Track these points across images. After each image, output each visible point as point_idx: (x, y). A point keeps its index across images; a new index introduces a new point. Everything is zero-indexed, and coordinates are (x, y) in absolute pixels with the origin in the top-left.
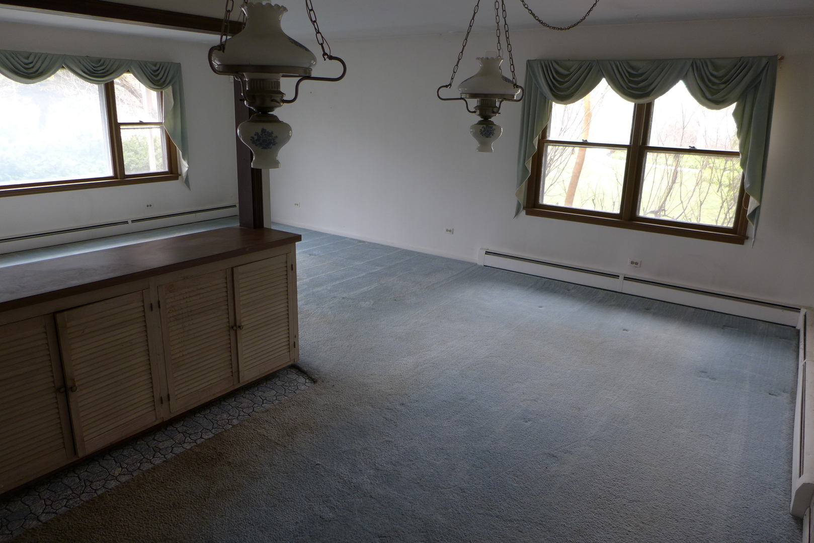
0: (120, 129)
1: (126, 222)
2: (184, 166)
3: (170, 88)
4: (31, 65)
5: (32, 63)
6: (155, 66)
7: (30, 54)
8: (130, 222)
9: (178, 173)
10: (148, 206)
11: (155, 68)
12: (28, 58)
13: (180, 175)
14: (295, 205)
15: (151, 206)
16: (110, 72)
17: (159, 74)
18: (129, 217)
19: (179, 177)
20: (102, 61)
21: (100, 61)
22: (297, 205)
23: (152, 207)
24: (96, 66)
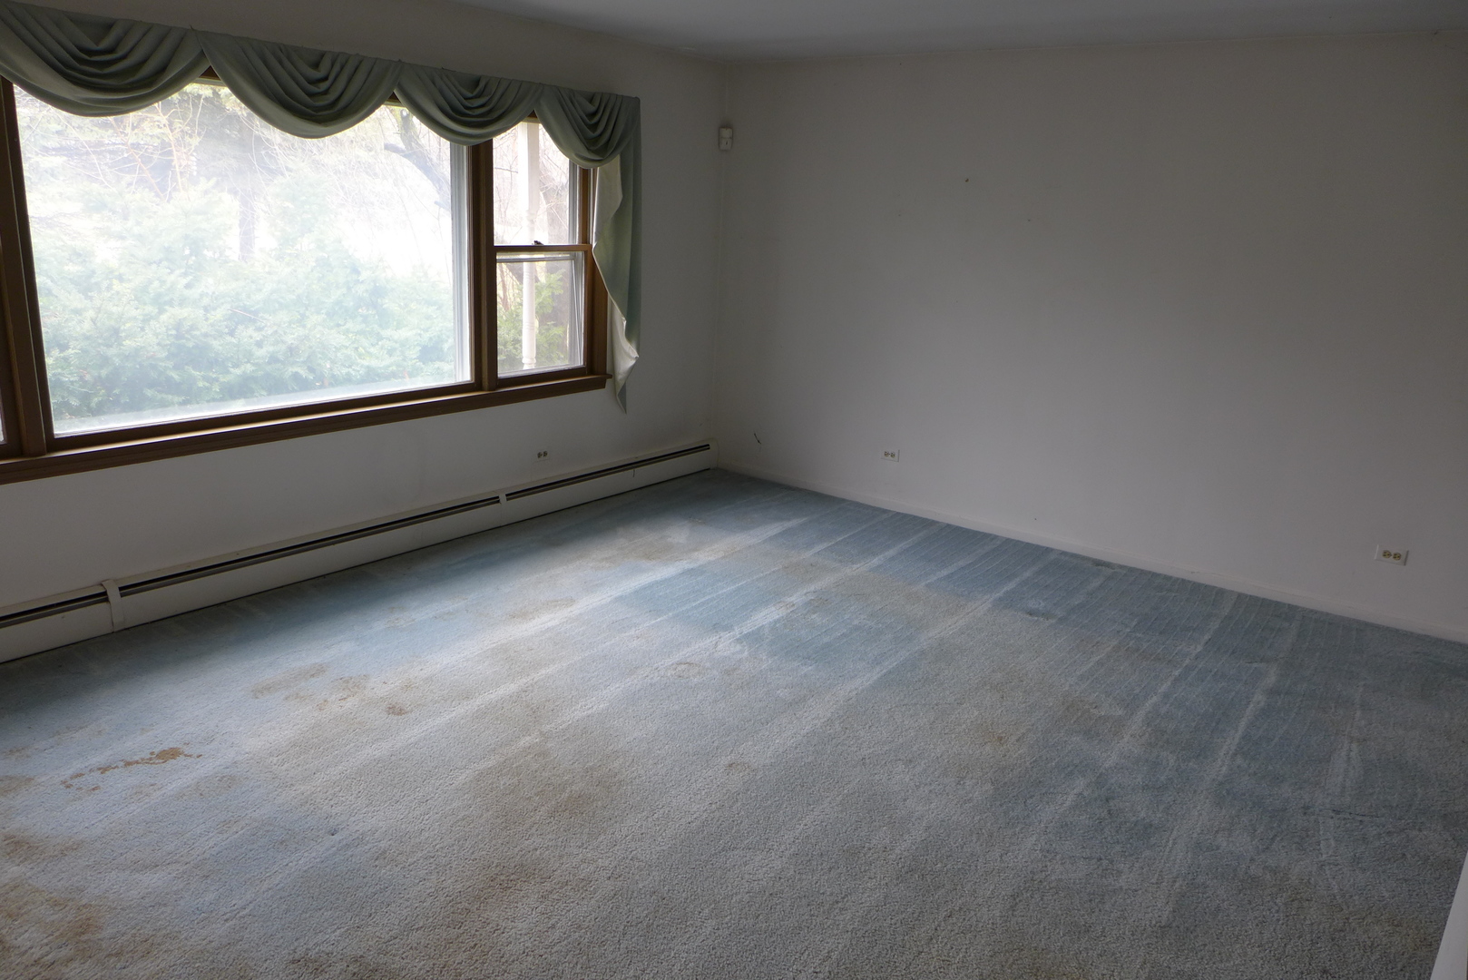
0: (495, 261)
1: (495, 500)
2: (626, 356)
3: (616, 161)
4: (324, 86)
5: (326, 79)
6: (591, 100)
7: (322, 55)
8: (503, 498)
9: (605, 373)
10: (539, 455)
11: (592, 108)
12: (316, 66)
13: (610, 376)
14: (886, 454)
15: (545, 454)
16: (496, 115)
17: (599, 121)
18: (499, 486)
19: (609, 382)
20: (482, 85)
21: (477, 83)
22: (893, 455)
23: (546, 458)
24: (470, 95)
